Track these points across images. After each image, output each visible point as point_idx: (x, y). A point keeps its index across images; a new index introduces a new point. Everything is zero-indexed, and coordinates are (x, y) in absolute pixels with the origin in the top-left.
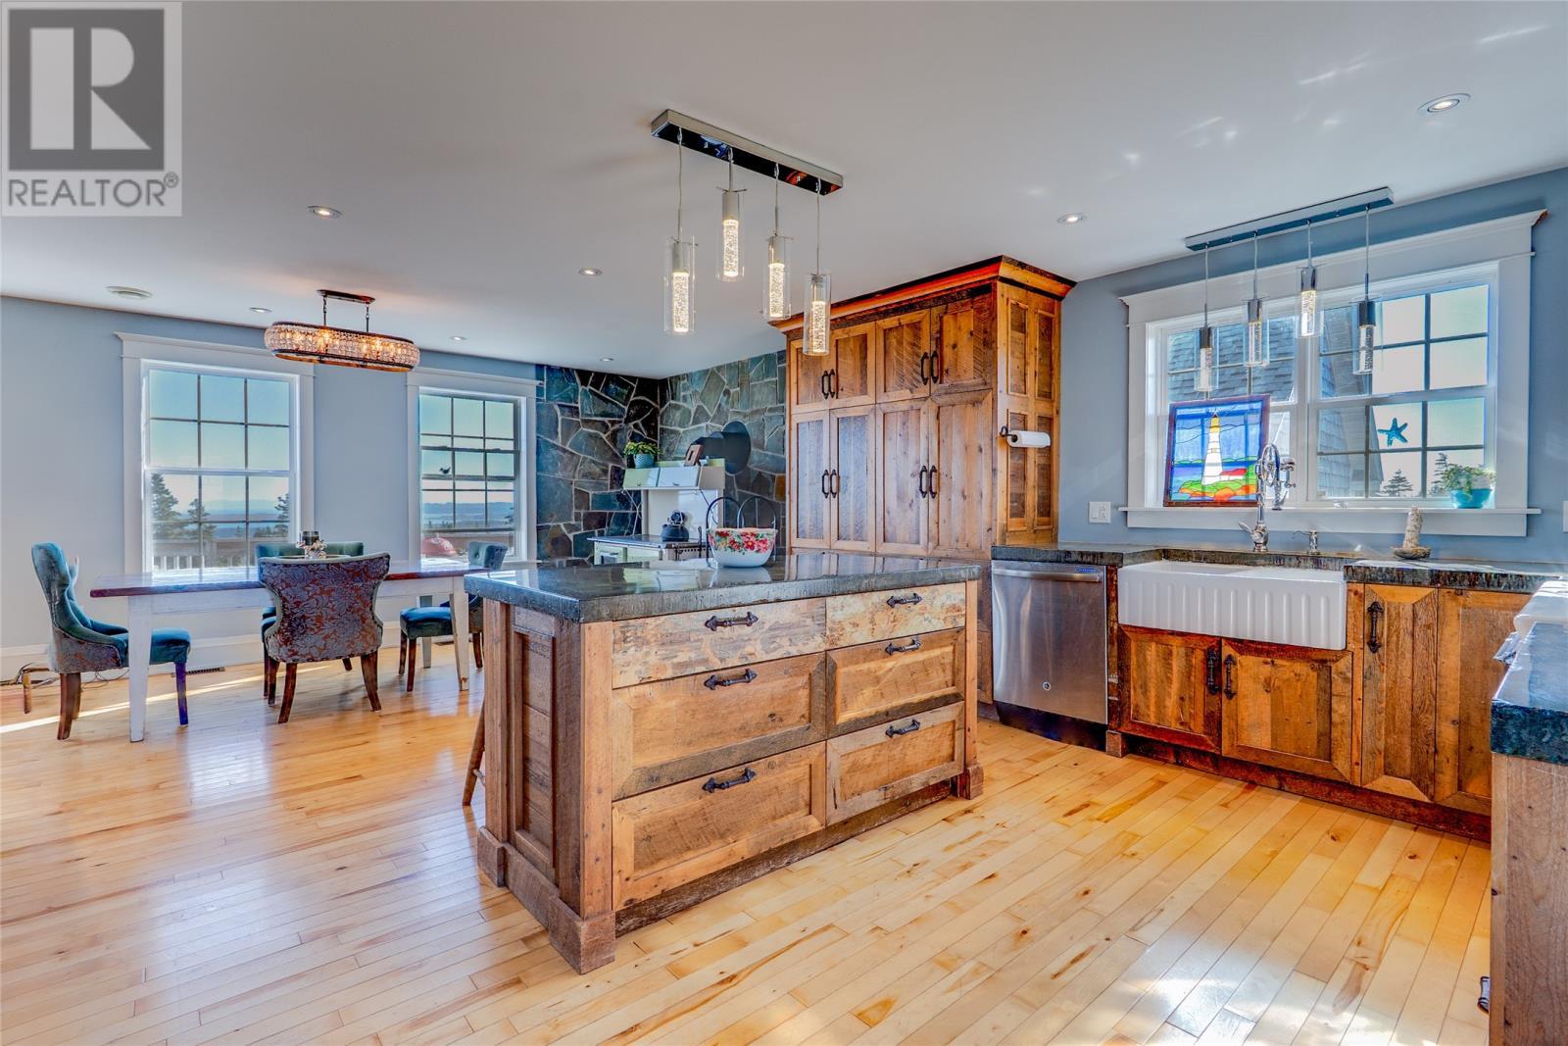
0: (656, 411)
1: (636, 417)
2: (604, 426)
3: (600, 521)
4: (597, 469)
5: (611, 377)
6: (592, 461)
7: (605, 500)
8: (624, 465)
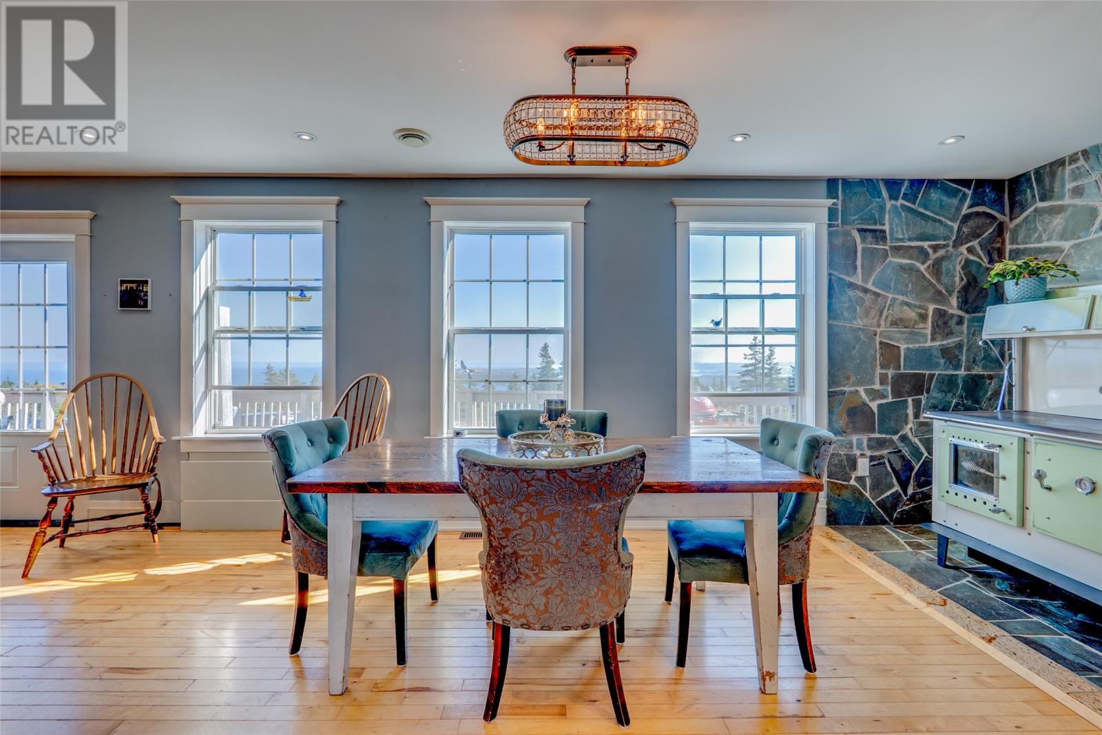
0: (1002, 229)
1: (975, 235)
2: (923, 254)
3: (918, 385)
4: (912, 314)
5: (932, 183)
6: (902, 303)
7: (924, 357)
8: (953, 306)
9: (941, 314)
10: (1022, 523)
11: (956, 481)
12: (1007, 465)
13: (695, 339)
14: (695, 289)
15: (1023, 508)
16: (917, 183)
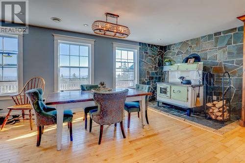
0: (163, 54)
1: (160, 54)
2: (153, 57)
3: (152, 78)
4: (151, 67)
5: (154, 45)
6: (150, 65)
7: (153, 74)
8: (157, 66)
9: (155, 67)
10: (170, 98)
11: (161, 93)
12: (168, 90)
13: (117, 70)
14: (117, 60)
15: (171, 96)
16: (152, 45)
